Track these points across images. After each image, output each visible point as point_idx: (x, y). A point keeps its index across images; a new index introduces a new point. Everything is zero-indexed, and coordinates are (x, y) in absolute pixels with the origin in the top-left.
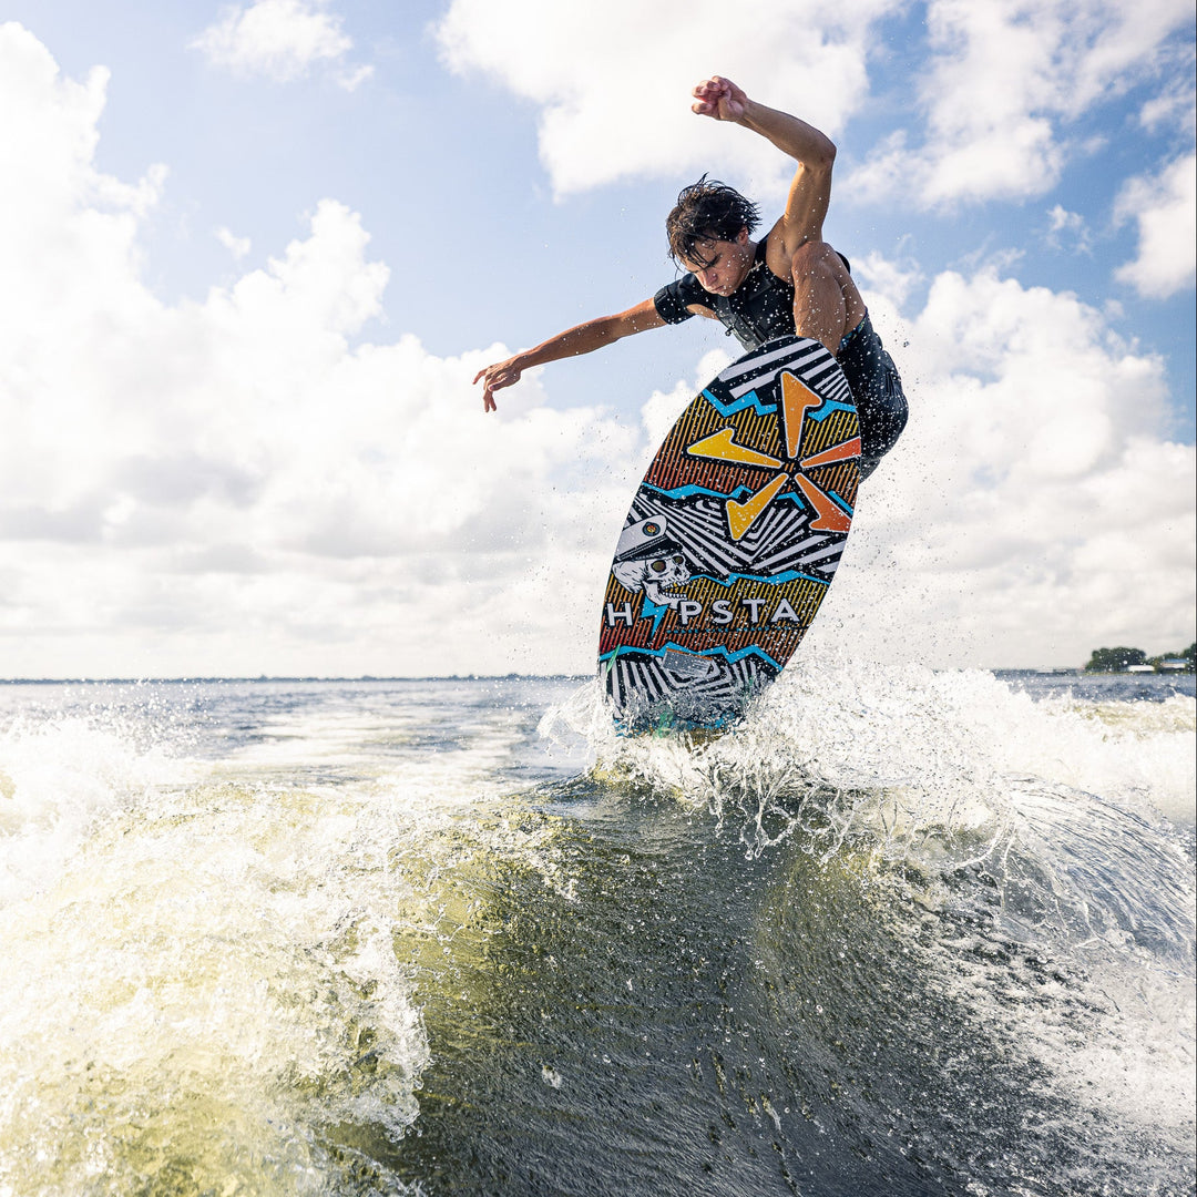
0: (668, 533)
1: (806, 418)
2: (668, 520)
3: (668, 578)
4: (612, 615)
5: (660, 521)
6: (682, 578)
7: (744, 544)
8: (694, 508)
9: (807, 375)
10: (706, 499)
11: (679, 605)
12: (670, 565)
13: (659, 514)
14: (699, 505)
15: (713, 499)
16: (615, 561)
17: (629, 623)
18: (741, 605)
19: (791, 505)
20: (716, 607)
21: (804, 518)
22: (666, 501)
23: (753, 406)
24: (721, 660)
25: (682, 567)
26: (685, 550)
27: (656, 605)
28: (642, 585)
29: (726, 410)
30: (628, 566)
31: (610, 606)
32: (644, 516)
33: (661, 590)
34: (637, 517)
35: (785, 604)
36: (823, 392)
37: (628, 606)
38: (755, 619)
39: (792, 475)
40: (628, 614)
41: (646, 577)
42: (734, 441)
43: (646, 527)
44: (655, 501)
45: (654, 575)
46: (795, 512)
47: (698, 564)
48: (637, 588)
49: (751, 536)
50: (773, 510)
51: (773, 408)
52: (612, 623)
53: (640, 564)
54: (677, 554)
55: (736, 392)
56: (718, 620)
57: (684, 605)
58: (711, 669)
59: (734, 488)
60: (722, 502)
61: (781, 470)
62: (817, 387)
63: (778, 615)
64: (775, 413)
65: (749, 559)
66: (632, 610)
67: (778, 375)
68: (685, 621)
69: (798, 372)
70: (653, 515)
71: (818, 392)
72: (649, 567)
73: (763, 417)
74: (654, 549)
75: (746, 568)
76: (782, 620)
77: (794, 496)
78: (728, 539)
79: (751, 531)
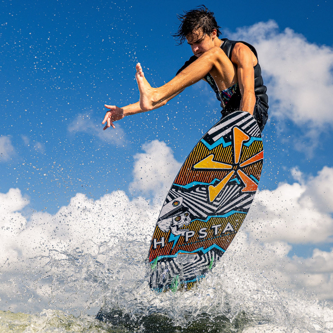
0: (183, 204)
1: (243, 145)
2: (184, 198)
3: (182, 223)
4: (156, 243)
5: (180, 199)
6: (187, 222)
7: (215, 203)
8: (195, 191)
9: (243, 128)
10: (200, 187)
11: (185, 234)
12: (183, 217)
13: (180, 196)
14: (197, 189)
15: (204, 186)
16: (159, 220)
17: (163, 245)
18: (211, 229)
19: (234, 183)
20: (201, 232)
21: (240, 188)
22: (183, 190)
23: (222, 144)
24: (200, 253)
25: (188, 217)
26: (190, 210)
27: (175, 236)
28: (170, 228)
29: (210, 147)
30: (165, 221)
31: (155, 240)
32: (173, 198)
33: (178, 229)
34: (170, 199)
35: (229, 225)
36: (250, 134)
37: (163, 239)
38: (216, 233)
39: (236, 171)
40: (163, 242)
41: (172, 225)
42: (213, 160)
43: (174, 203)
44: (179, 191)
45: (176, 223)
46: (237, 186)
47: (195, 214)
48: (167, 230)
49: (218, 199)
50: (228, 186)
51: (230, 143)
52: (155, 247)
53: (170, 219)
54: (186, 212)
55: (215, 139)
56: (201, 237)
57: (187, 233)
58: (196, 258)
59: (213, 180)
60: (207, 187)
61: (232, 169)
62: (247, 132)
63: (226, 229)
64: (231, 146)
65: (216, 209)
66: (165, 240)
67: (232, 130)
68: (187, 240)
69: (240, 127)
70: (177, 197)
71: (248, 134)
72: (174, 220)
73: (226, 148)
74: (177, 212)
75: (214, 213)
76: (227, 231)
77: (236, 179)
78: (208, 202)
79: (218, 197)
